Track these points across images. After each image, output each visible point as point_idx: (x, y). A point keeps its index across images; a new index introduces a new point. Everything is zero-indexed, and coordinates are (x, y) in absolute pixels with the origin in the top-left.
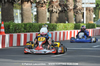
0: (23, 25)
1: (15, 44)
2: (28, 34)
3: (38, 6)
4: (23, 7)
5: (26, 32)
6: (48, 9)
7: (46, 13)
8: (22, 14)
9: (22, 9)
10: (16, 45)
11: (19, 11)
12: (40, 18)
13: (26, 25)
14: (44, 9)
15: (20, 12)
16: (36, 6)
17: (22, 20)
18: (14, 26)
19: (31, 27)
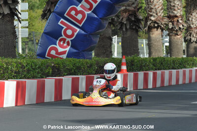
0: (152, 60)
1: (141, 85)
2: (159, 72)
3: (171, 34)
4: (151, 36)
5: (156, 70)
6: (185, 38)
7: (182, 44)
8: (149, 45)
9: (149, 39)
10: (142, 88)
11: (145, 42)
12: (175, 51)
13: (155, 60)
14: (180, 38)
15: (147, 42)
16: (169, 35)
17: (150, 53)
18: (139, 61)
19: (162, 63)
